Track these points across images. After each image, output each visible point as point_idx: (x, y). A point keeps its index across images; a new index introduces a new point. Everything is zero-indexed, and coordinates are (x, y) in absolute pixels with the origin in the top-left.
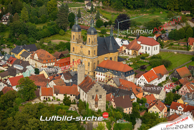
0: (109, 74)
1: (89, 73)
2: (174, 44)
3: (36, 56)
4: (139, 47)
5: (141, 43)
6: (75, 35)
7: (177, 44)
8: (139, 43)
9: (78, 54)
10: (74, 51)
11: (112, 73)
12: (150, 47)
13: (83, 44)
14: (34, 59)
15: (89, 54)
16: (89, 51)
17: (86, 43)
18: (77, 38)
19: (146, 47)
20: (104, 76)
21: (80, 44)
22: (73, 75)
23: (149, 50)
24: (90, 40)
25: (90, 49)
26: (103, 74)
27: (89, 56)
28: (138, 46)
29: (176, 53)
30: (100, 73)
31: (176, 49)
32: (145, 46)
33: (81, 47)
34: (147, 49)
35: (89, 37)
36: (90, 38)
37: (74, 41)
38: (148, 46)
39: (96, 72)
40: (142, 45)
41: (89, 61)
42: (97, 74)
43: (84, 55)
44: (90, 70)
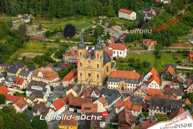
0: (122, 83)
1: (98, 84)
2: (132, 45)
3: (40, 74)
4: (112, 53)
5: (113, 49)
6: (82, 52)
7: (134, 45)
8: (110, 49)
9: (86, 68)
10: (81, 66)
11: (125, 81)
12: (122, 51)
13: (91, 59)
14: (37, 77)
15: (98, 67)
16: (98, 65)
17: (94, 58)
18: (84, 55)
19: (118, 52)
20: (117, 85)
21: (87, 59)
22: (100, 90)
23: (121, 54)
24: (99, 55)
25: (99, 63)
26: (116, 83)
27: (98, 69)
28: (110, 52)
29: (139, 53)
30: (113, 83)
31: (136, 49)
32: (116, 51)
33: (89, 62)
34: (119, 53)
35: (97, 52)
36: (99, 53)
37: (81, 58)
38: (119, 51)
39: (108, 83)
40: (113, 50)
41: (98, 73)
42: (109, 84)
43: (92, 68)
44: (100, 81)
